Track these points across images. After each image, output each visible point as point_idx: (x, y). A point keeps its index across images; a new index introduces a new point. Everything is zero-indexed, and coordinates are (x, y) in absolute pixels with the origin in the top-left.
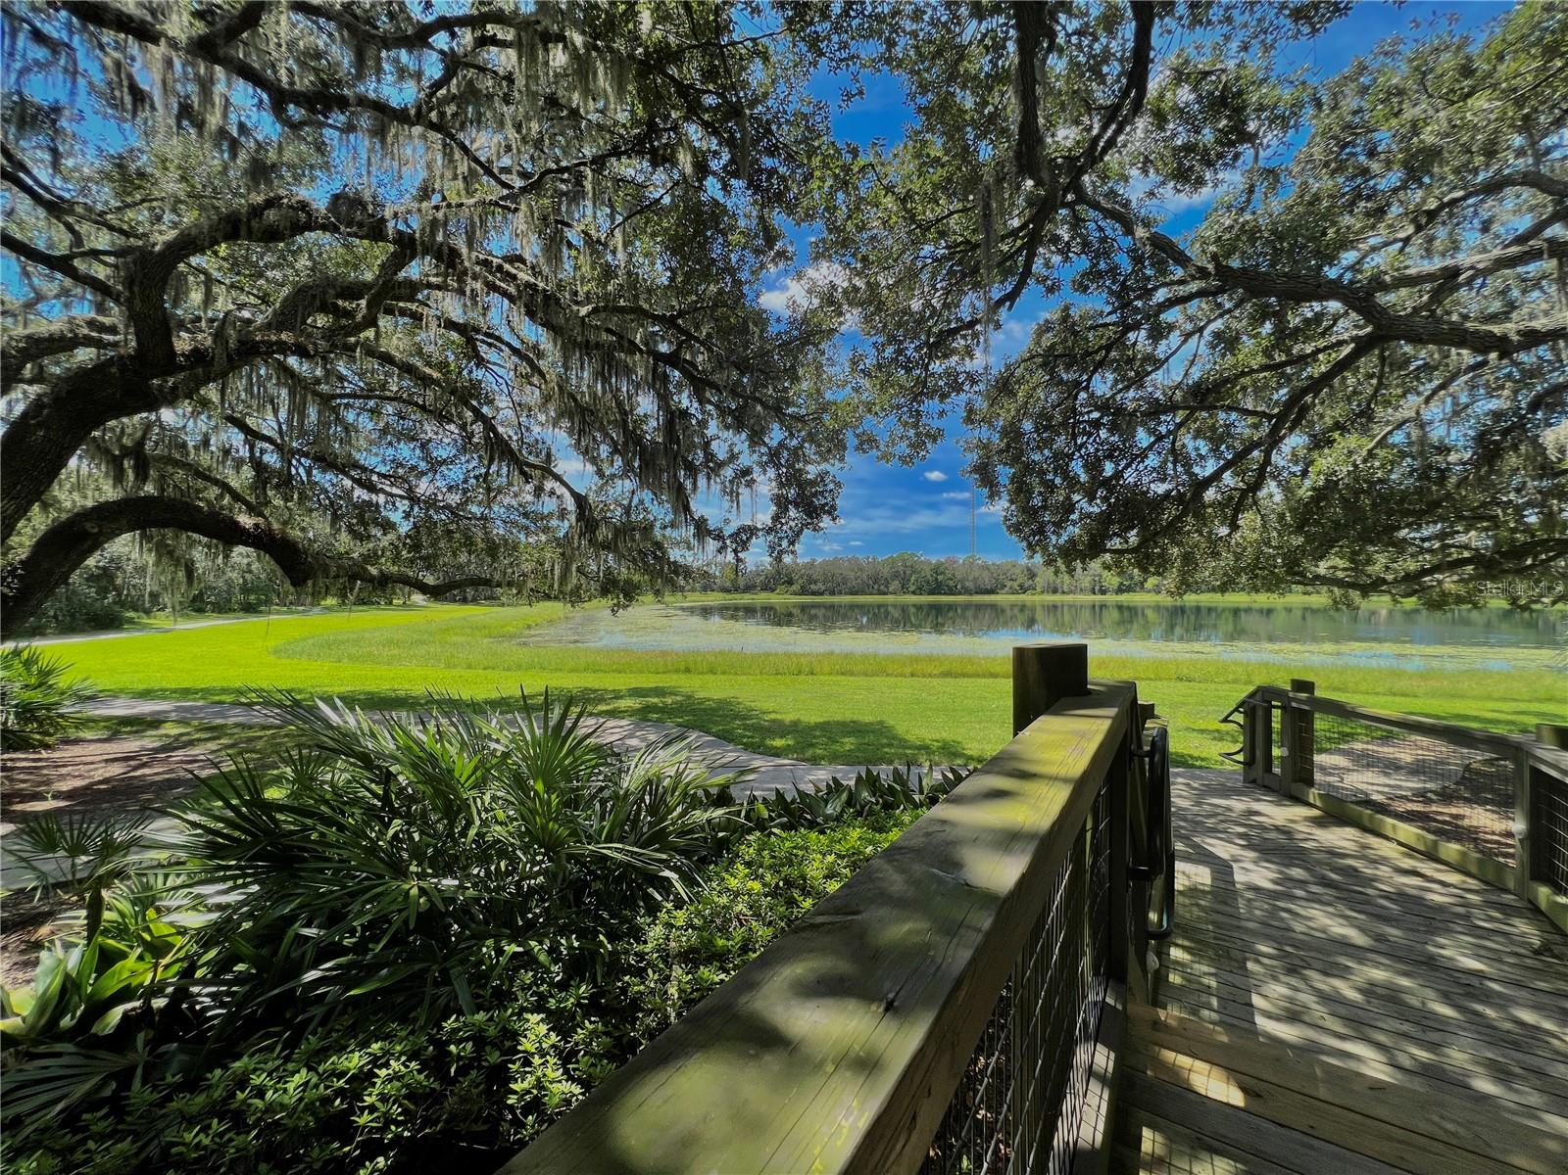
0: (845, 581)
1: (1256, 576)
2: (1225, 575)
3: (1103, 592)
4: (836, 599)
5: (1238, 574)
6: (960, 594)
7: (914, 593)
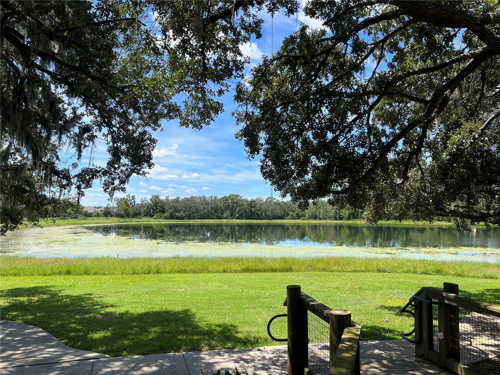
0: (197, 210)
1: (418, 210)
2: (401, 209)
3: (341, 219)
4: (192, 222)
5: (408, 209)
6: (264, 219)
7: (238, 218)
